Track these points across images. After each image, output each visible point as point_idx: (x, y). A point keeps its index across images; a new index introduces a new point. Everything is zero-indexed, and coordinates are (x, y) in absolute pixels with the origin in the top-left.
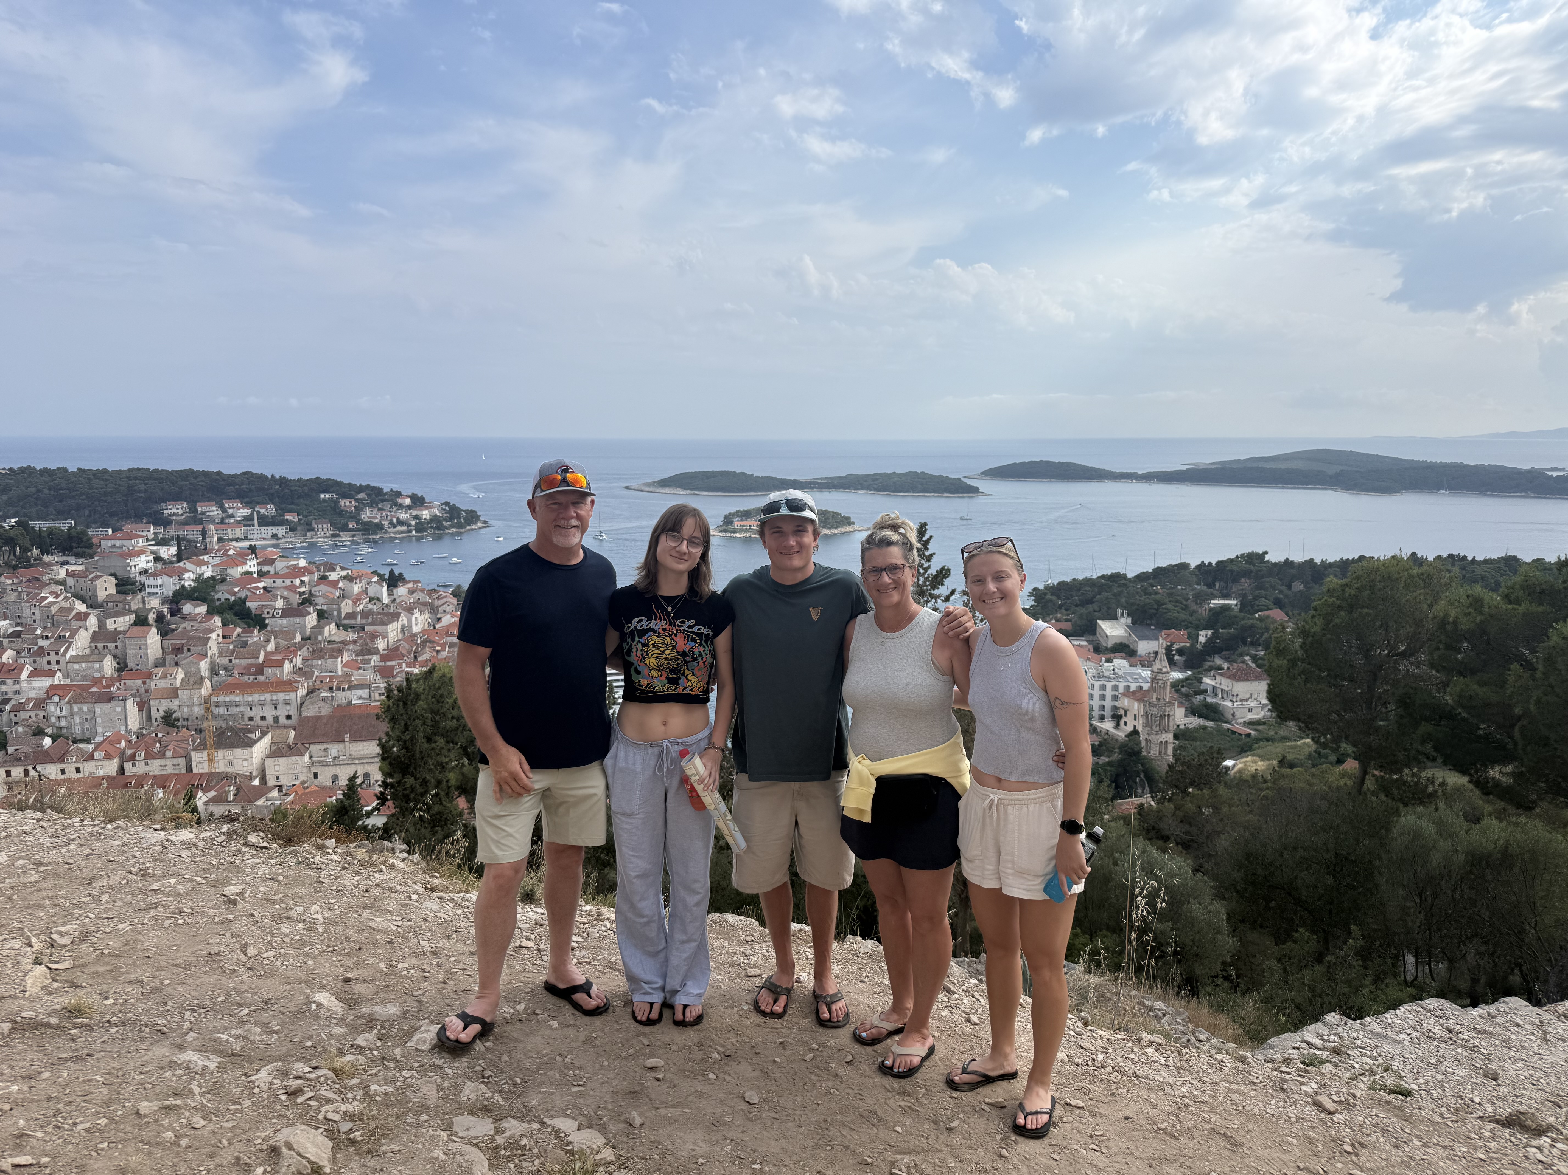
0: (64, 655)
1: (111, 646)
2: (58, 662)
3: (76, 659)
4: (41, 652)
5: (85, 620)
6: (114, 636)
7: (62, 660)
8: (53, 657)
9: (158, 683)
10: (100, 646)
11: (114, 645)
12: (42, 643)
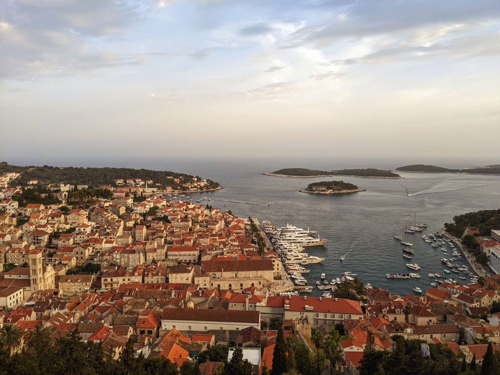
0: (116, 235)
1: (130, 232)
2: (114, 238)
3: (120, 237)
4: (108, 234)
5: (120, 222)
6: (130, 229)
7: (115, 237)
8: (112, 236)
9: (148, 247)
10: (126, 232)
11: (131, 232)
12: (108, 231)
